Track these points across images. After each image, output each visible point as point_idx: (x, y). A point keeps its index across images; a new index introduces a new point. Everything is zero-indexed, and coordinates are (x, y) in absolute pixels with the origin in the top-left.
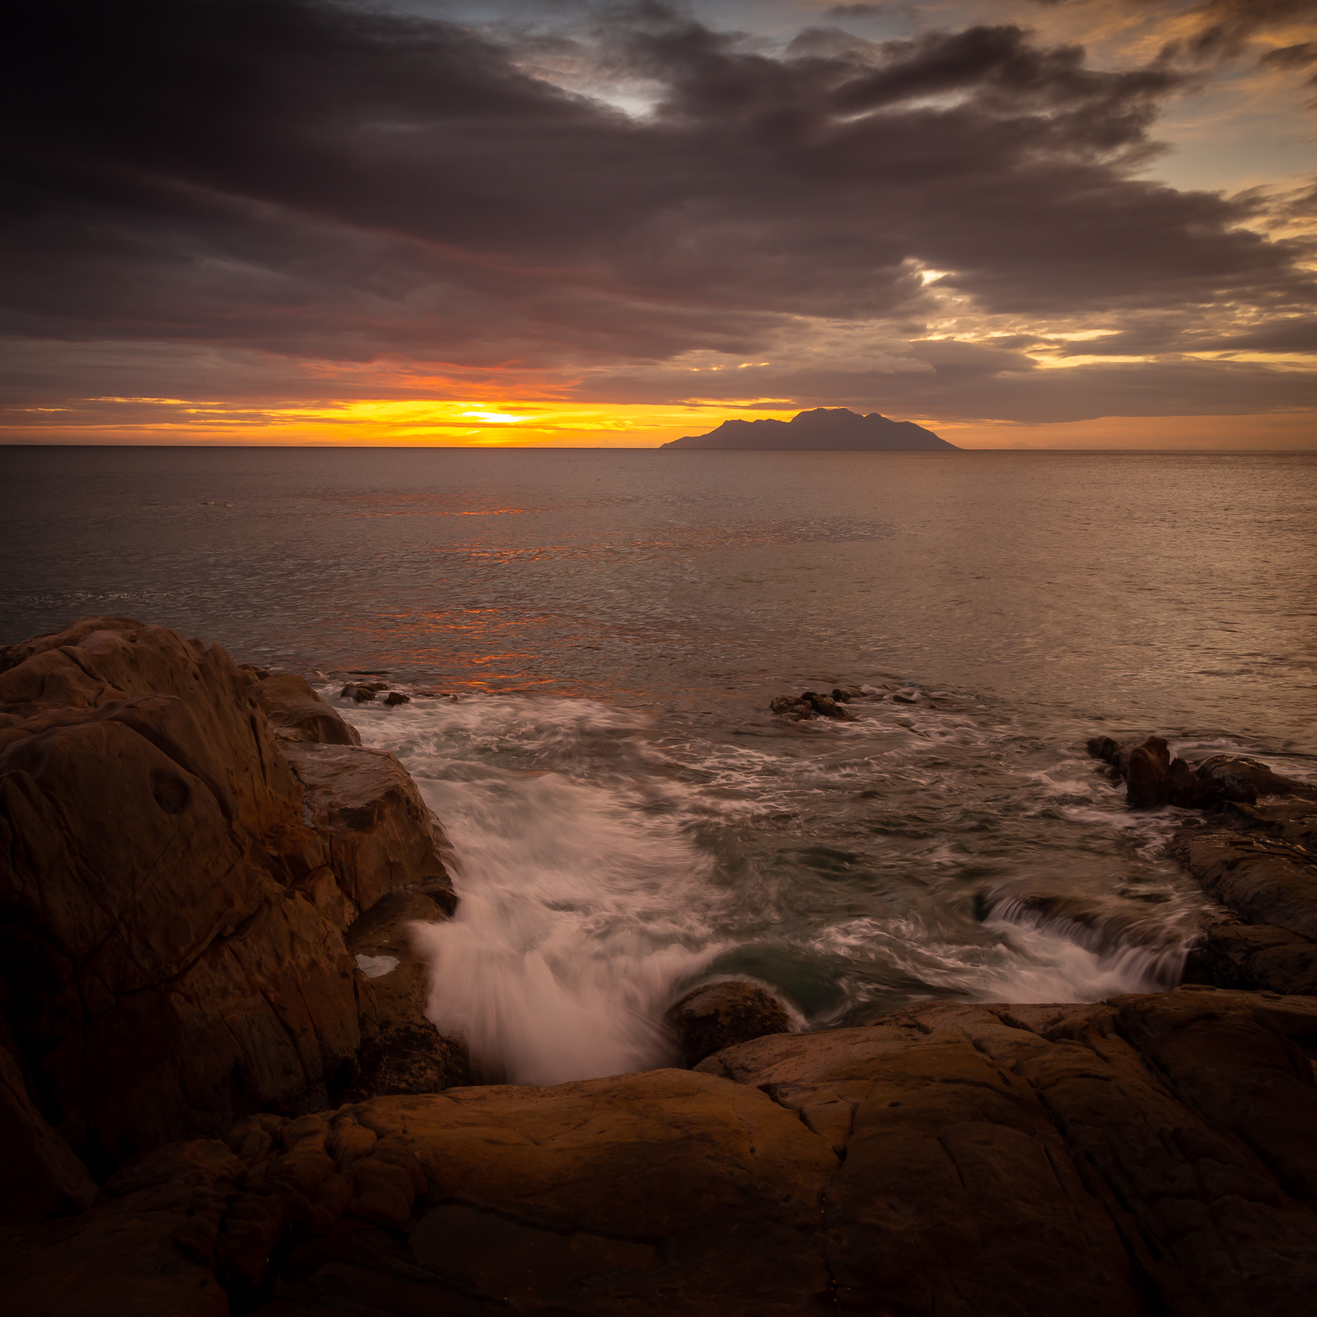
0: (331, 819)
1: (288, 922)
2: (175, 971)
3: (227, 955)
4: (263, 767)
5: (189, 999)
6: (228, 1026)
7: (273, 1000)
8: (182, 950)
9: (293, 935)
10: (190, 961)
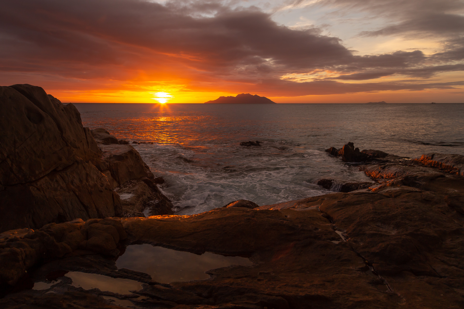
0: (110, 158)
1: (85, 170)
2: (33, 179)
3: (58, 177)
4: (88, 143)
5: (38, 189)
6: (56, 200)
7: (77, 194)
8: (37, 172)
9: (87, 175)
10: (41, 176)
